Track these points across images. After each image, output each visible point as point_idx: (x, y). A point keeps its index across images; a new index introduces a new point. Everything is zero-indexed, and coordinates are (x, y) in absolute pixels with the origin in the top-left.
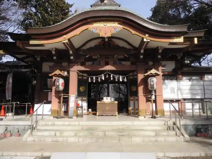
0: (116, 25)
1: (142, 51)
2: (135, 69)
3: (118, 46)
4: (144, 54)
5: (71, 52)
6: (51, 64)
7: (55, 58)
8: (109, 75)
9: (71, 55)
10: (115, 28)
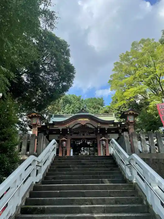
0: (87, 119)
1: (99, 130)
2: (96, 137)
3: (88, 127)
4: (99, 131)
5: (68, 130)
6: (59, 135)
7: (61, 132)
8: (85, 140)
9: (68, 131)
10: (87, 121)
